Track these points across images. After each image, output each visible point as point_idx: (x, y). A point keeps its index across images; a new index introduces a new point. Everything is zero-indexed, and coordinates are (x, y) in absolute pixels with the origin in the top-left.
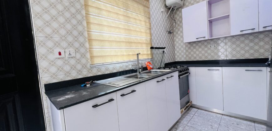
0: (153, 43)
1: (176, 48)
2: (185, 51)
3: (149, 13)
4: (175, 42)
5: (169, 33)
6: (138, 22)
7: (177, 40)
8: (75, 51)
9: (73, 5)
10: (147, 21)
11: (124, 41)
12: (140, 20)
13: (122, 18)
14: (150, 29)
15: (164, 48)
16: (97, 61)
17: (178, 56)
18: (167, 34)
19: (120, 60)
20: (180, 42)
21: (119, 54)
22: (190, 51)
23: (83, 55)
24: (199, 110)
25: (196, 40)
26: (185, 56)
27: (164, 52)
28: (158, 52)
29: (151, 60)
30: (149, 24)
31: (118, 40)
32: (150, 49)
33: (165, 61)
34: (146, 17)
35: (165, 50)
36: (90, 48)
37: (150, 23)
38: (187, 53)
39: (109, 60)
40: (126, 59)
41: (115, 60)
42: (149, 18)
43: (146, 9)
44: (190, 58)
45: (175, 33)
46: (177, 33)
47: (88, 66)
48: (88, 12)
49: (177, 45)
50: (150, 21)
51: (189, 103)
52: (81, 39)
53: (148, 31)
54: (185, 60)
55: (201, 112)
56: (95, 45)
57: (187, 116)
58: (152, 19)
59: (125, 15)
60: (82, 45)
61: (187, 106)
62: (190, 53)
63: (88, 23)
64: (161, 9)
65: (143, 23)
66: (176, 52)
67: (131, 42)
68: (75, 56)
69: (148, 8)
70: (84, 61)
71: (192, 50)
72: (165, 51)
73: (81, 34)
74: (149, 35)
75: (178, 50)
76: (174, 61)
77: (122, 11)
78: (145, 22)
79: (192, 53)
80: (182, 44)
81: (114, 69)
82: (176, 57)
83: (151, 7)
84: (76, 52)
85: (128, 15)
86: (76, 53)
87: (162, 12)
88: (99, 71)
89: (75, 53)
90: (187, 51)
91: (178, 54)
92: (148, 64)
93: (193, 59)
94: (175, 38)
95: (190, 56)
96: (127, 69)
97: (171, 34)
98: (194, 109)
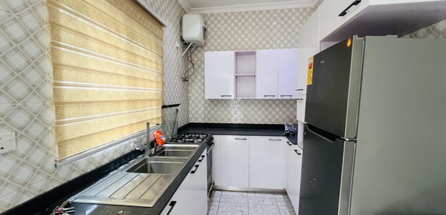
0: (165, 98)
1: (190, 102)
2: (203, 109)
3: (163, 49)
4: (190, 95)
5: (183, 81)
6: (147, 63)
7: (193, 91)
8: (16, 134)
9: (17, 17)
10: (159, 62)
11: (125, 98)
12: (150, 61)
13: (124, 55)
14: (163, 75)
15: (178, 105)
16: (72, 150)
17: (193, 115)
18: (181, 82)
19: (117, 137)
20: (196, 95)
21: (115, 126)
22: (209, 109)
23: (38, 143)
24: (224, 193)
25: (221, 98)
26: (203, 116)
27: (177, 110)
28: (171, 112)
29: (162, 127)
30: (161, 67)
31: (114, 98)
32: (161, 109)
33: (177, 125)
34: (158, 55)
35: (178, 107)
36: (58, 123)
37: (163, 66)
38: (206, 112)
39: (97, 142)
40: (126, 133)
41: (107, 140)
42: (162, 57)
43: (159, 41)
44: (209, 119)
45: (190, 81)
46: (193, 81)
47: (50, 165)
48: (59, 41)
49: (193, 98)
50: (162, 62)
51: (212, 186)
52: (34, 104)
53: (160, 79)
54: (203, 122)
55: (226, 195)
56: (70, 113)
57: (212, 207)
58: (164, 59)
59: (128, 50)
60: (36, 117)
61: (210, 190)
62: (209, 112)
63: (57, 66)
64: (176, 42)
65: (154, 65)
66: (190, 109)
67: (136, 101)
68: (14, 149)
69: (162, 40)
70: (37, 156)
71: (213, 109)
72: (179, 109)
73: (34, 90)
74: (160, 85)
75: (193, 105)
76: (188, 123)
77: (123, 43)
78: (157, 64)
79: (213, 112)
80: (200, 98)
81: (105, 157)
82: (190, 116)
83: (164, 39)
84: (18, 137)
85: (132, 51)
86: (19, 139)
87: (177, 48)
88: (74, 171)
89: (16, 139)
90: (206, 109)
91: (193, 112)
92: (158, 134)
93: (213, 121)
94: (190, 88)
95: (209, 116)
96: (127, 151)
97: (186, 82)
98: (217, 192)
